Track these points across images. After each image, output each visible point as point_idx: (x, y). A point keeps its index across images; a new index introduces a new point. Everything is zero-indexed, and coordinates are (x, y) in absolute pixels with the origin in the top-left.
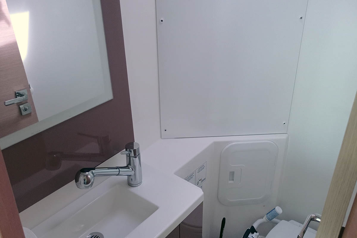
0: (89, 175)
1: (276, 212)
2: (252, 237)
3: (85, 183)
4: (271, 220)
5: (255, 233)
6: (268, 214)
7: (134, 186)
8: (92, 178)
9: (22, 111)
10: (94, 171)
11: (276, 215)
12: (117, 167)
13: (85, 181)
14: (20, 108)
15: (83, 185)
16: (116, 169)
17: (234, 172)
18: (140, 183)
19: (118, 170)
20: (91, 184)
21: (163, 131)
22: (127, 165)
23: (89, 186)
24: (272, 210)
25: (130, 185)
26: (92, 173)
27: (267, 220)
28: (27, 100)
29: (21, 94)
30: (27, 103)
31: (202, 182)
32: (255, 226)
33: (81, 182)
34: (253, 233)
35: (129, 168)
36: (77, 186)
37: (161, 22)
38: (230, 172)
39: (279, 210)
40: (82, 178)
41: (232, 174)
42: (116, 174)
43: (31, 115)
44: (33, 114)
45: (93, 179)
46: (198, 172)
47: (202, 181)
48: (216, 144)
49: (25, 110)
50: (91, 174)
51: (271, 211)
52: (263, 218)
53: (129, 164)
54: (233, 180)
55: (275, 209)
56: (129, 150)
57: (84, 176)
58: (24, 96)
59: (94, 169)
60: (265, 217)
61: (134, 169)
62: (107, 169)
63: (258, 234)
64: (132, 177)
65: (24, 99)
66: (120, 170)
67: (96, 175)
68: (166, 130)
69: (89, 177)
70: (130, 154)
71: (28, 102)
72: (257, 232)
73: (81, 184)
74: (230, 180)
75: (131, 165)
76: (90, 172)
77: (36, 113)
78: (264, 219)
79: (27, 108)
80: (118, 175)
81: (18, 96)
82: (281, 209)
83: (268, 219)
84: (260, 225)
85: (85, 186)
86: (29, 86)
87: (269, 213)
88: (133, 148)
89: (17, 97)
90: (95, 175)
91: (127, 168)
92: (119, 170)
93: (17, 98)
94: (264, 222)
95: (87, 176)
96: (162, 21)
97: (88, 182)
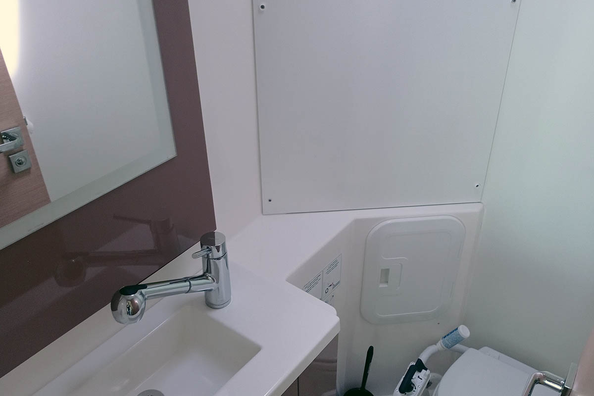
0: (137, 298)
1: (459, 335)
2: (419, 377)
3: (128, 313)
4: (450, 348)
5: (423, 370)
6: (446, 338)
7: (219, 307)
8: (142, 303)
9: (14, 166)
10: (143, 291)
11: (460, 340)
12: (185, 278)
13: (129, 309)
14: (9, 160)
15: (126, 317)
16: (185, 281)
17: (388, 270)
18: (228, 302)
19: (188, 283)
20: (140, 313)
21: (266, 201)
22: (205, 273)
23: (138, 317)
24: (453, 331)
25: (210, 305)
26: (141, 294)
27: (443, 347)
28: (22, 145)
29: (10, 136)
30: (22, 150)
31: (334, 288)
32: (424, 358)
33: (121, 312)
34: (420, 371)
35: (207, 278)
36: (115, 318)
37: (261, 9)
38: (382, 270)
39: (464, 331)
40: (123, 305)
41: (386, 272)
42: (185, 291)
43: (29, 173)
44: (33, 169)
45: (144, 304)
46: (327, 273)
47: (335, 286)
48: (357, 222)
49: (20, 164)
50: (140, 297)
51: (451, 333)
52: (437, 344)
53: (208, 270)
54: (387, 282)
55: (457, 329)
56: (208, 248)
57: (128, 300)
58: (16, 140)
59: (145, 287)
60: (439, 342)
61: (216, 279)
62: (169, 283)
63: (428, 372)
64: (212, 293)
65: (16, 144)
66: (192, 282)
67: (148, 297)
68: (270, 201)
69: (136, 301)
70: (208, 255)
71: (24, 148)
72: (426, 369)
73: (121, 314)
74: (381, 282)
75: (210, 273)
76: (137, 294)
77: (38, 169)
78: (439, 346)
79: (23, 160)
80: (188, 292)
81: (5, 138)
82: (468, 330)
83: (445, 346)
84: (433, 356)
85: (129, 318)
86: (24, 121)
87: (448, 335)
88: (214, 244)
89: (4, 140)
90: (146, 296)
91: (204, 277)
92: (190, 283)
93: (3, 143)
94: (439, 351)
95: (132, 301)
96: (263, 7)
97: (134, 310)
